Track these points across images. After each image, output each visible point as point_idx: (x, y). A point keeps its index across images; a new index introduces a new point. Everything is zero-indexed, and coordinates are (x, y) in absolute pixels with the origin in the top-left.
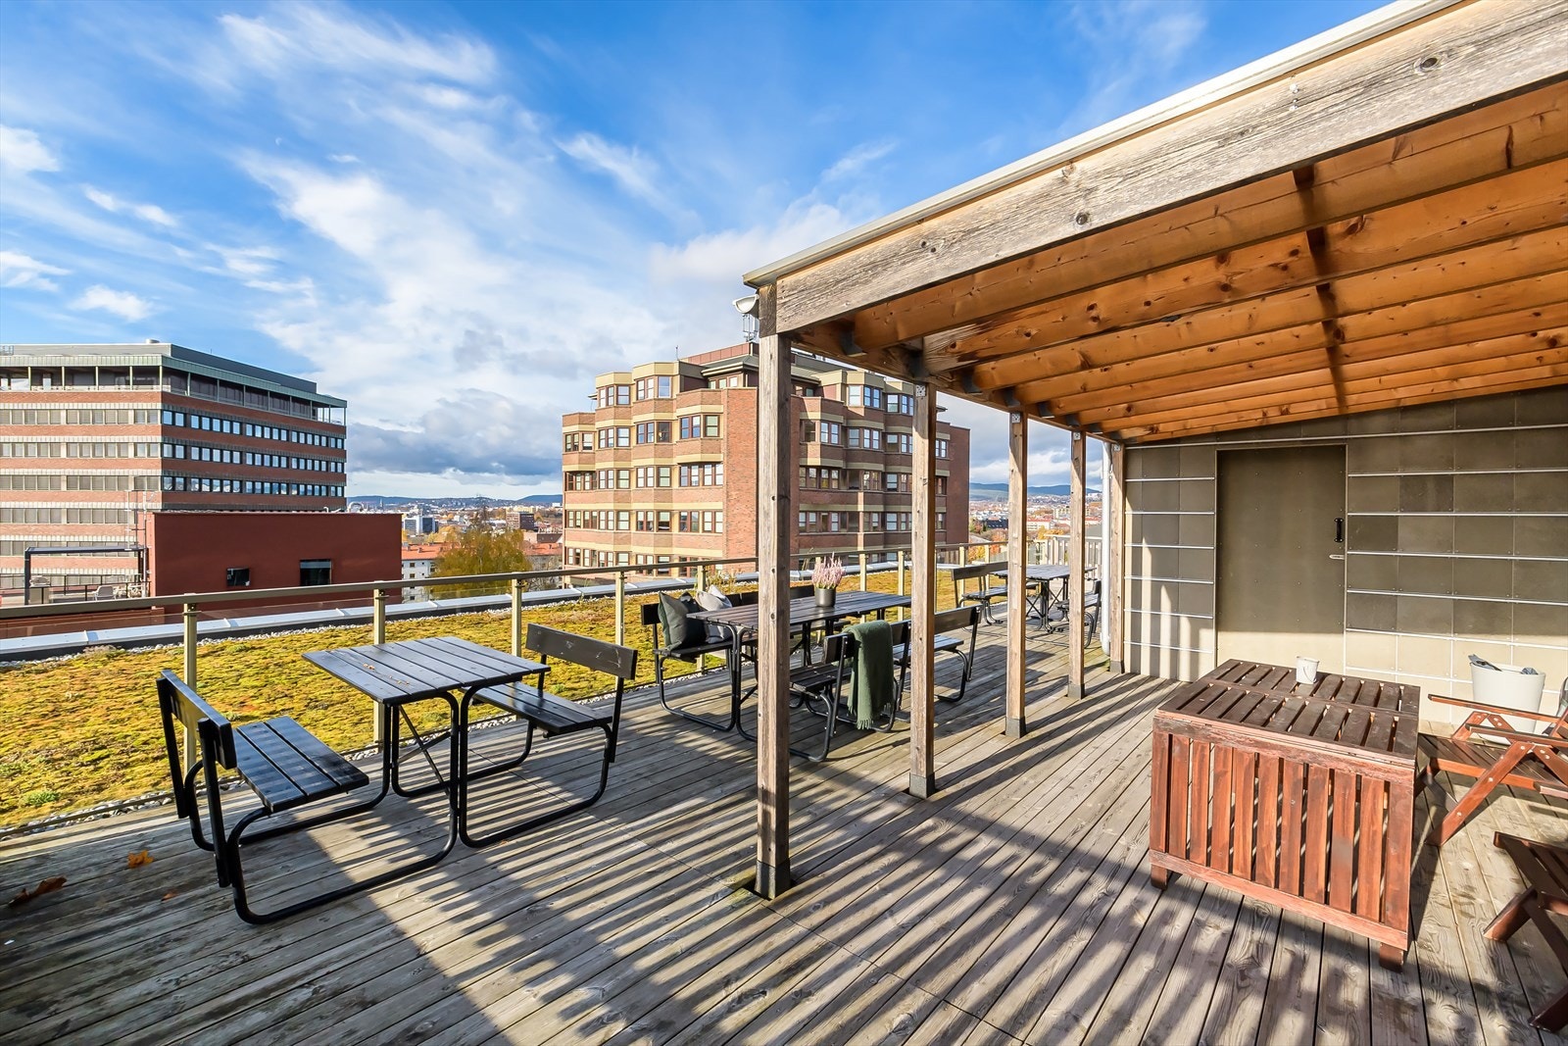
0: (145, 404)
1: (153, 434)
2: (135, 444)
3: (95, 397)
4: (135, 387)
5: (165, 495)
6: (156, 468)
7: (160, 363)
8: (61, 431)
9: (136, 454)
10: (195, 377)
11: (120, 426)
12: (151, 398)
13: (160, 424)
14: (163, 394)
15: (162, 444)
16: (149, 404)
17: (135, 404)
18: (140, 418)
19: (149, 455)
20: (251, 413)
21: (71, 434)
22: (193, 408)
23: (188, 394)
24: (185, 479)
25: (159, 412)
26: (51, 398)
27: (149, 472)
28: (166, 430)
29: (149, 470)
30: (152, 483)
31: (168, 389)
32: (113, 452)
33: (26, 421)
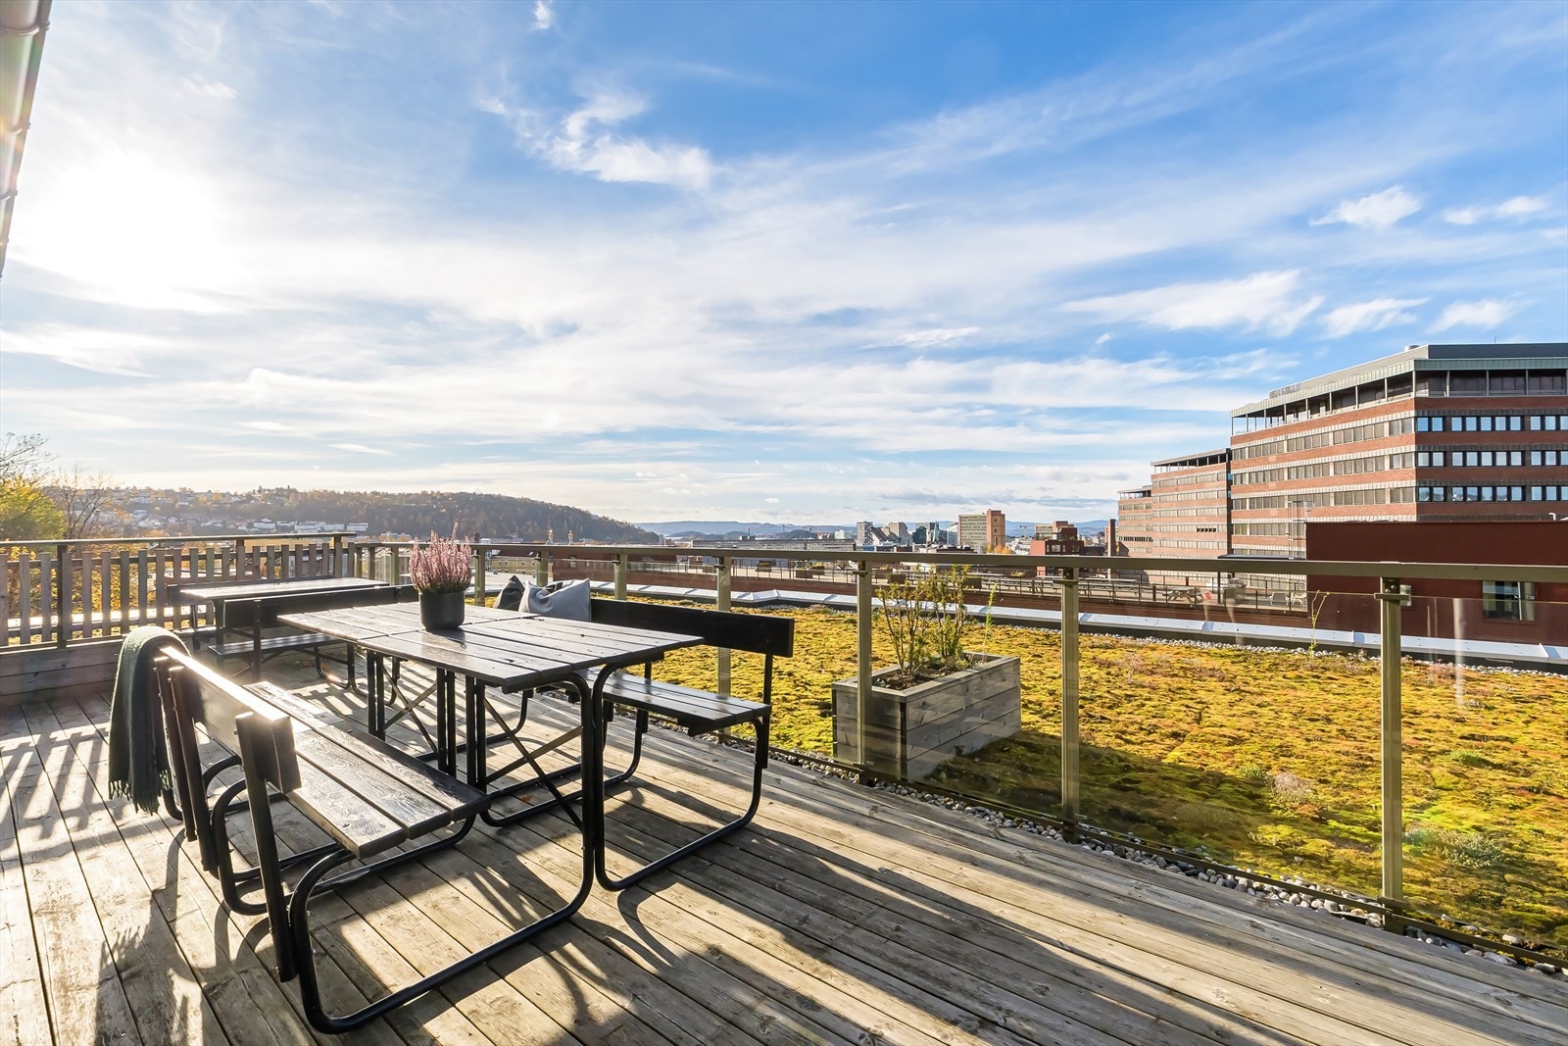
0: (1399, 414)
1: (1407, 443)
2: (1391, 456)
3: (1355, 416)
4: (1390, 398)
5: (1420, 507)
6: (1412, 478)
7: (1412, 369)
8: (1329, 452)
9: (1391, 466)
10: (1455, 374)
11: (1377, 440)
12: (1404, 406)
13: (1413, 432)
14: (1417, 400)
15: (1416, 453)
16: (1403, 413)
17: (1390, 416)
18: (1395, 429)
19: (1404, 466)
20: (1538, 401)
21: (1337, 453)
22: (1454, 408)
23: (1447, 394)
24: (1445, 488)
25: (1413, 420)
26: (1323, 423)
27: (1404, 484)
28: (1420, 438)
29: (1404, 482)
30: (1407, 495)
31: (1424, 393)
32: (1372, 467)
33: (1305, 447)
